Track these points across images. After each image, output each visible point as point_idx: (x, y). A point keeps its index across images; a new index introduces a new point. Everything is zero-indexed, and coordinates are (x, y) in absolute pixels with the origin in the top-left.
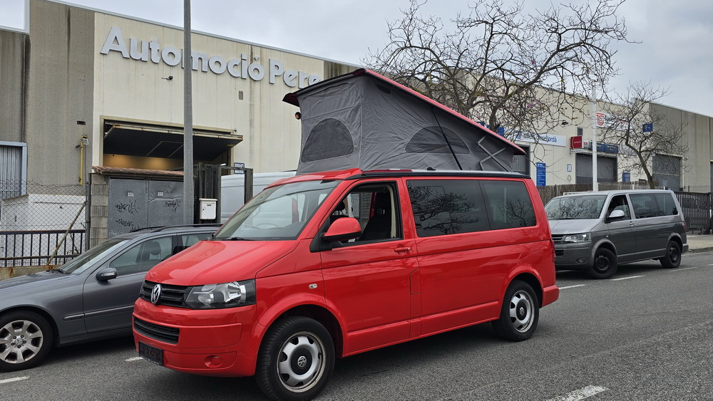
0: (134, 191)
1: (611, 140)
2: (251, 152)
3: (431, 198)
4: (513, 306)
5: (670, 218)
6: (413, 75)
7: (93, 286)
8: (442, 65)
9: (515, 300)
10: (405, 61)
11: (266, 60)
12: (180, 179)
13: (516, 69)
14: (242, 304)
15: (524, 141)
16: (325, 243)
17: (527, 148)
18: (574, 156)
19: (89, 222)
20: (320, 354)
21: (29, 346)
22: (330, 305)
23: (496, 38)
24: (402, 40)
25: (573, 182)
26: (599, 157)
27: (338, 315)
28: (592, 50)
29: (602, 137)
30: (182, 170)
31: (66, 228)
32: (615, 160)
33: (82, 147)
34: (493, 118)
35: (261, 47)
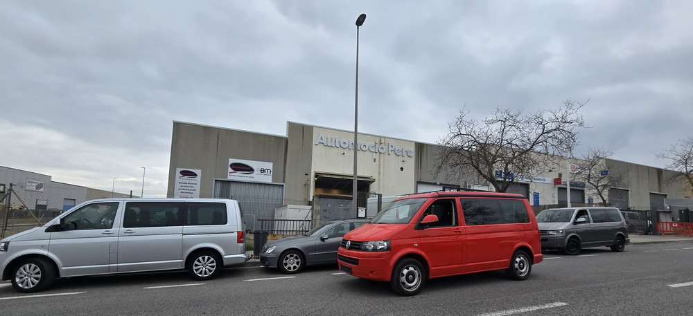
0: (330, 204)
1: (579, 180)
2: (379, 187)
3: (472, 208)
4: (517, 262)
5: (618, 223)
6: (462, 148)
7: (319, 242)
9: (518, 260)
10: (457, 142)
11: (387, 143)
12: (351, 199)
13: (519, 143)
14: (385, 251)
15: (525, 181)
16: (421, 226)
17: (527, 186)
18: (557, 189)
19: (312, 217)
20: (419, 276)
21: (295, 264)
22: (423, 254)
23: (507, 128)
24: (456, 131)
25: (557, 203)
26: (571, 189)
27: (427, 258)
28: (563, 132)
29: (572, 178)
30: (352, 195)
31: (304, 219)
32: (583, 191)
33: (307, 185)
34: (506, 168)
35: (385, 137)
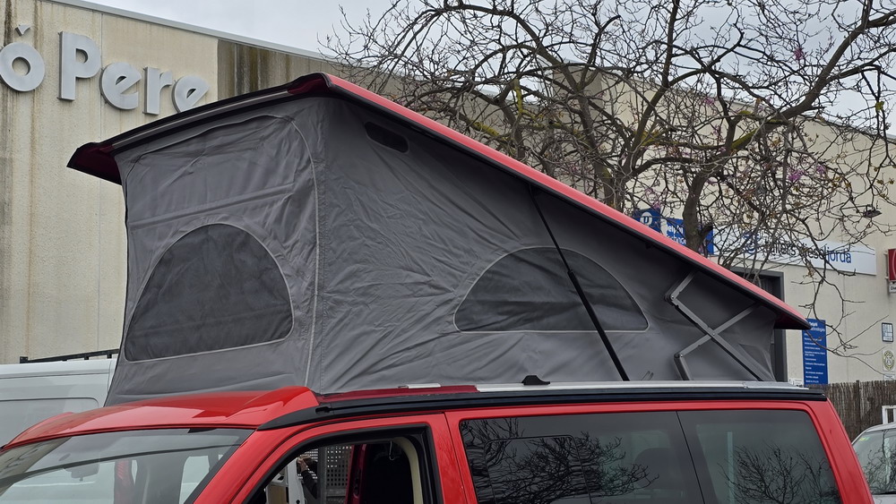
8: (550, 58)
